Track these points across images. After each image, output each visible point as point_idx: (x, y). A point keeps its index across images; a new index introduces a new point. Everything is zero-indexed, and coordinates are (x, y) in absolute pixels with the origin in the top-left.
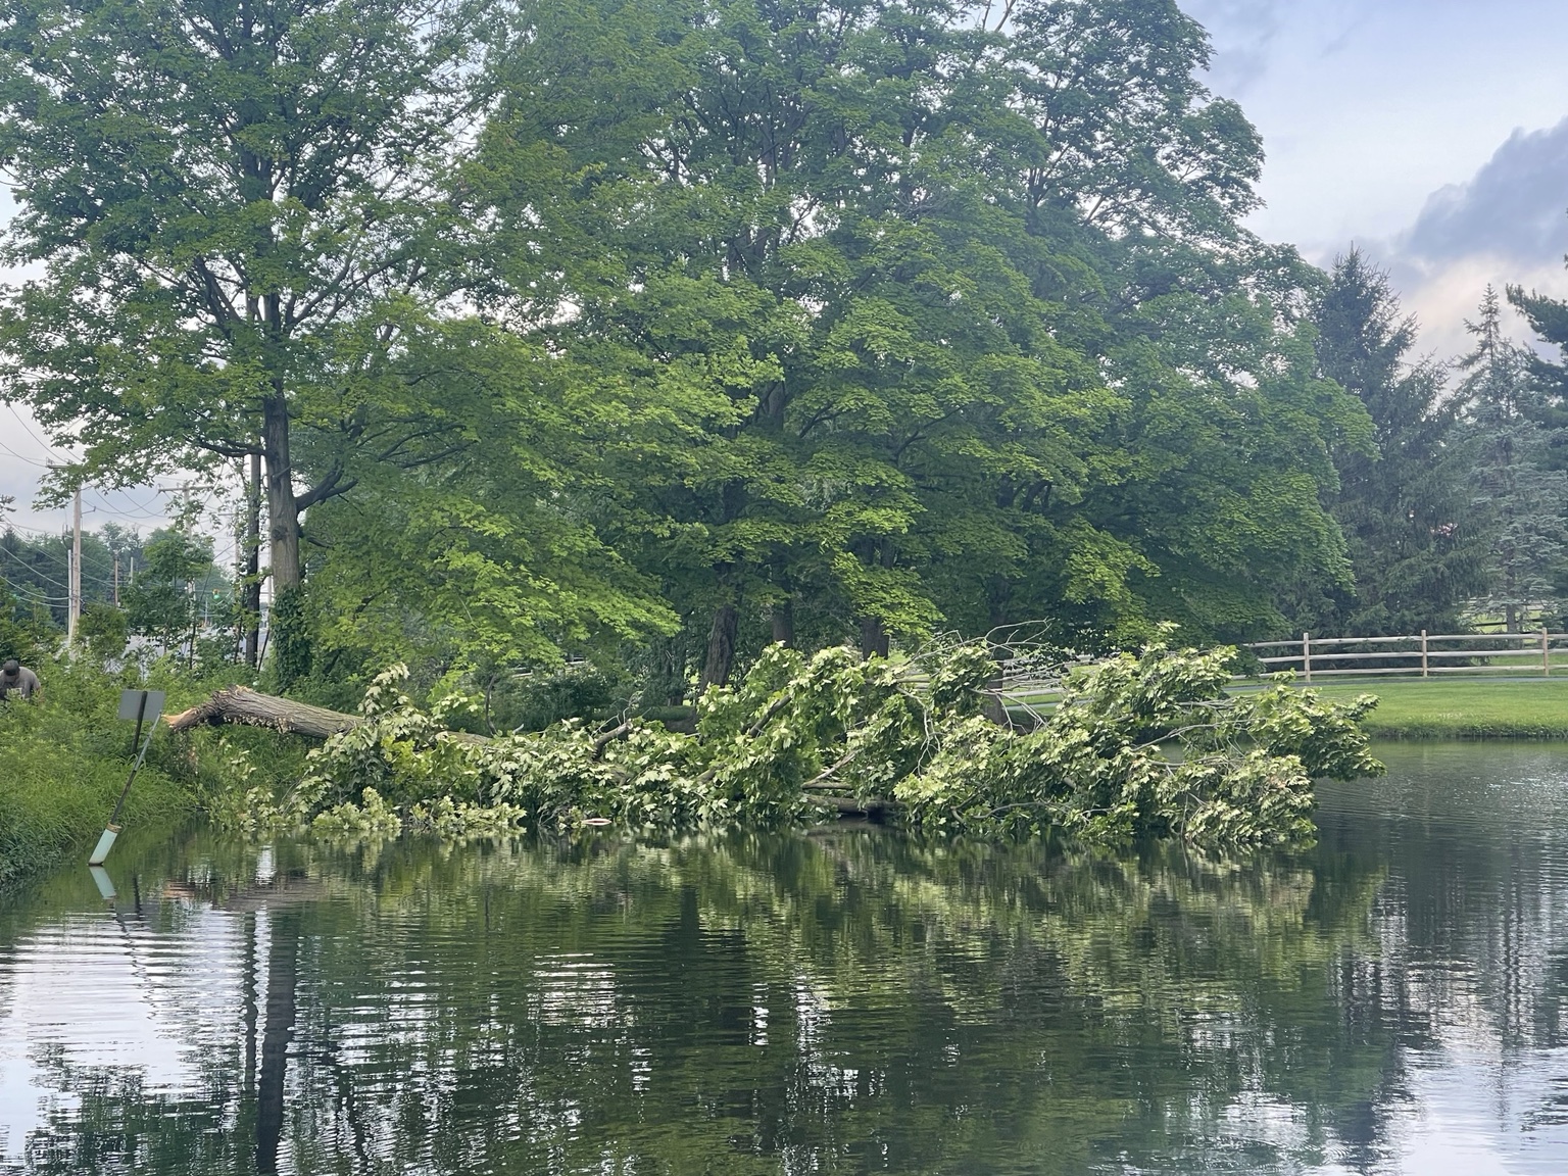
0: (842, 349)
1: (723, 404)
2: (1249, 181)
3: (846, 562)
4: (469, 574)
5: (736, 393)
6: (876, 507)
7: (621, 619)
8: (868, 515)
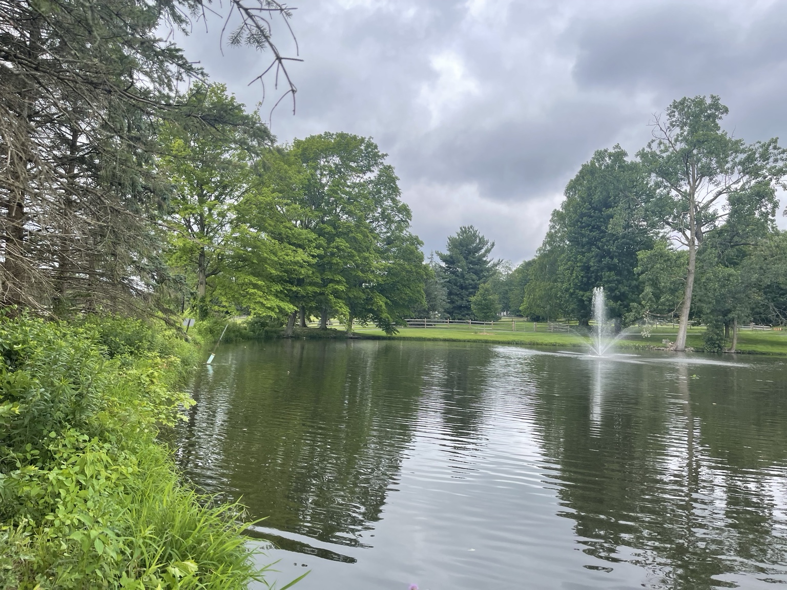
0: (333, 248)
1: (310, 259)
2: (409, 221)
3: (331, 297)
4: (254, 294)
5: (313, 256)
6: (338, 285)
7: (286, 307)
8: (337, 286)
